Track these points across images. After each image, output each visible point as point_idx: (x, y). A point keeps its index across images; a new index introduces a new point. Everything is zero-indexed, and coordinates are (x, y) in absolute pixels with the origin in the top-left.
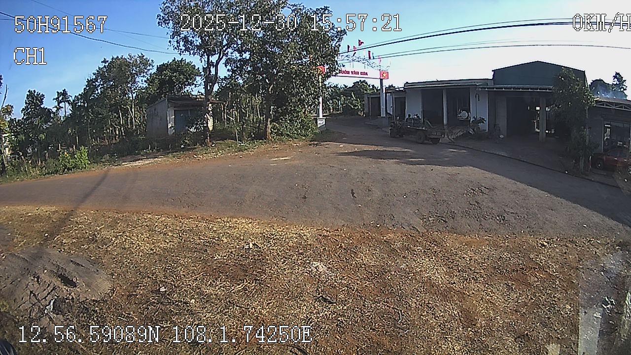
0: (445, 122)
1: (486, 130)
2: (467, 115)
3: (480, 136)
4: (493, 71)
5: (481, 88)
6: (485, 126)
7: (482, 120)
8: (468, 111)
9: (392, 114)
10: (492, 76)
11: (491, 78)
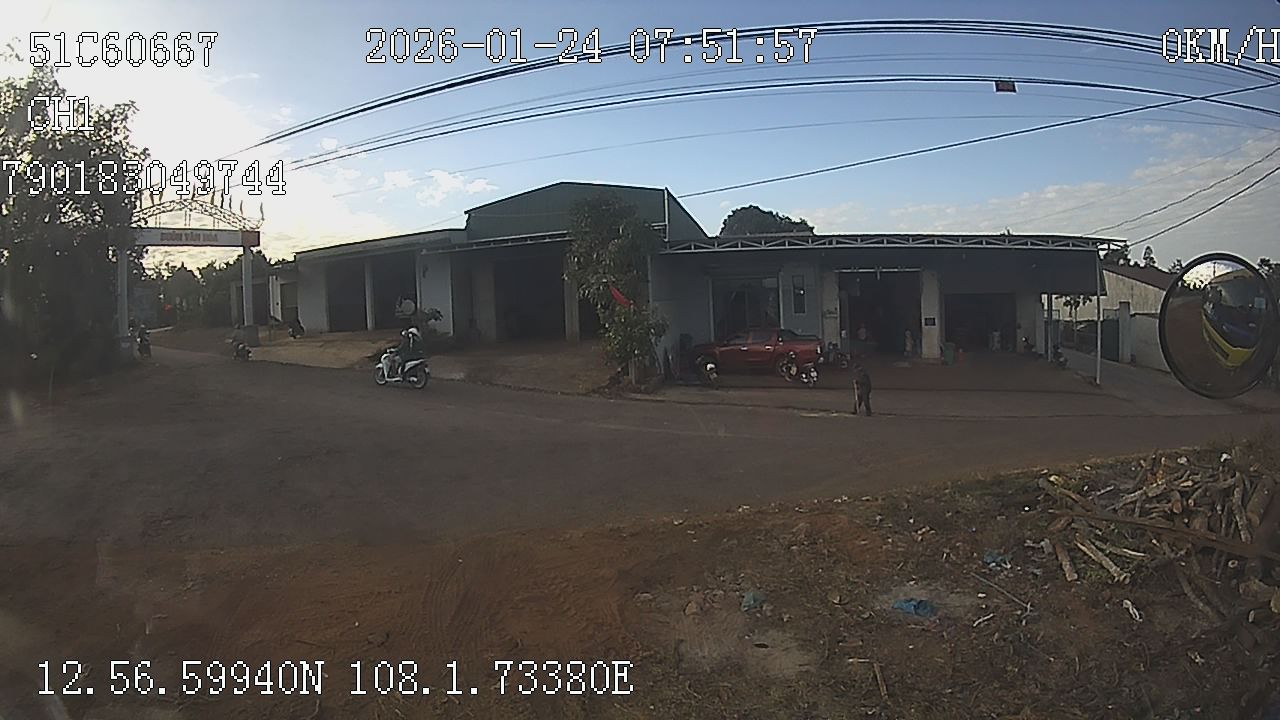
0: (370, 325)
1: (449, 333)
3: (434, 345)
4: (466, 213)
6: (445, 325)
7: (436, 315)
9: (280, 319)
10: (465, 224)
11: (463, 227)
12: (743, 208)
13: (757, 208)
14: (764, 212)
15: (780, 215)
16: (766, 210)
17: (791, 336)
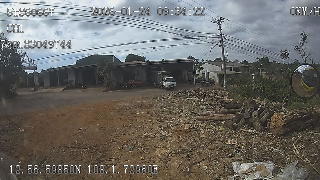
0: (59, 84)
1: (74, 85)
2: (67, 80)
3: (72, 87)
4: (76, 61)
5: (71, 69)
6: (74, 83)
7: (73, 81)
8: (67, 79)
9: (38, 84)
10: (76, 63)
11: (76, 64)
12: (130, 54)
13: (133, 54)
14: (135, 55)
15: (138, 55)
16: (135, 54)
17: (137, 80)
